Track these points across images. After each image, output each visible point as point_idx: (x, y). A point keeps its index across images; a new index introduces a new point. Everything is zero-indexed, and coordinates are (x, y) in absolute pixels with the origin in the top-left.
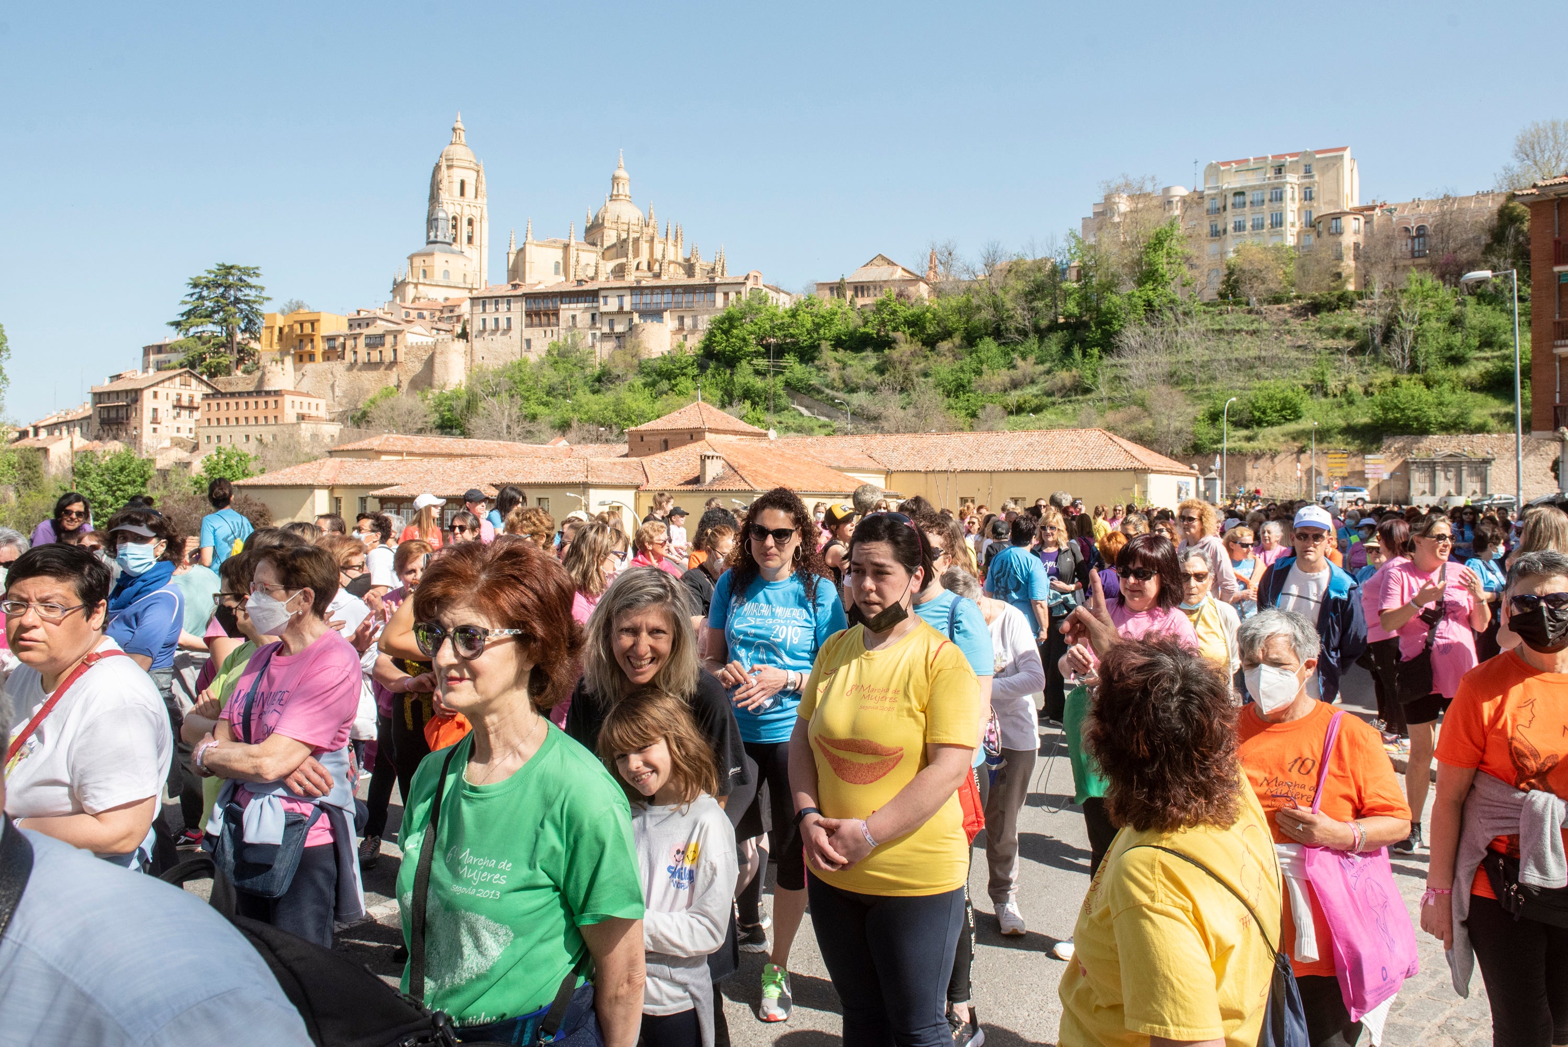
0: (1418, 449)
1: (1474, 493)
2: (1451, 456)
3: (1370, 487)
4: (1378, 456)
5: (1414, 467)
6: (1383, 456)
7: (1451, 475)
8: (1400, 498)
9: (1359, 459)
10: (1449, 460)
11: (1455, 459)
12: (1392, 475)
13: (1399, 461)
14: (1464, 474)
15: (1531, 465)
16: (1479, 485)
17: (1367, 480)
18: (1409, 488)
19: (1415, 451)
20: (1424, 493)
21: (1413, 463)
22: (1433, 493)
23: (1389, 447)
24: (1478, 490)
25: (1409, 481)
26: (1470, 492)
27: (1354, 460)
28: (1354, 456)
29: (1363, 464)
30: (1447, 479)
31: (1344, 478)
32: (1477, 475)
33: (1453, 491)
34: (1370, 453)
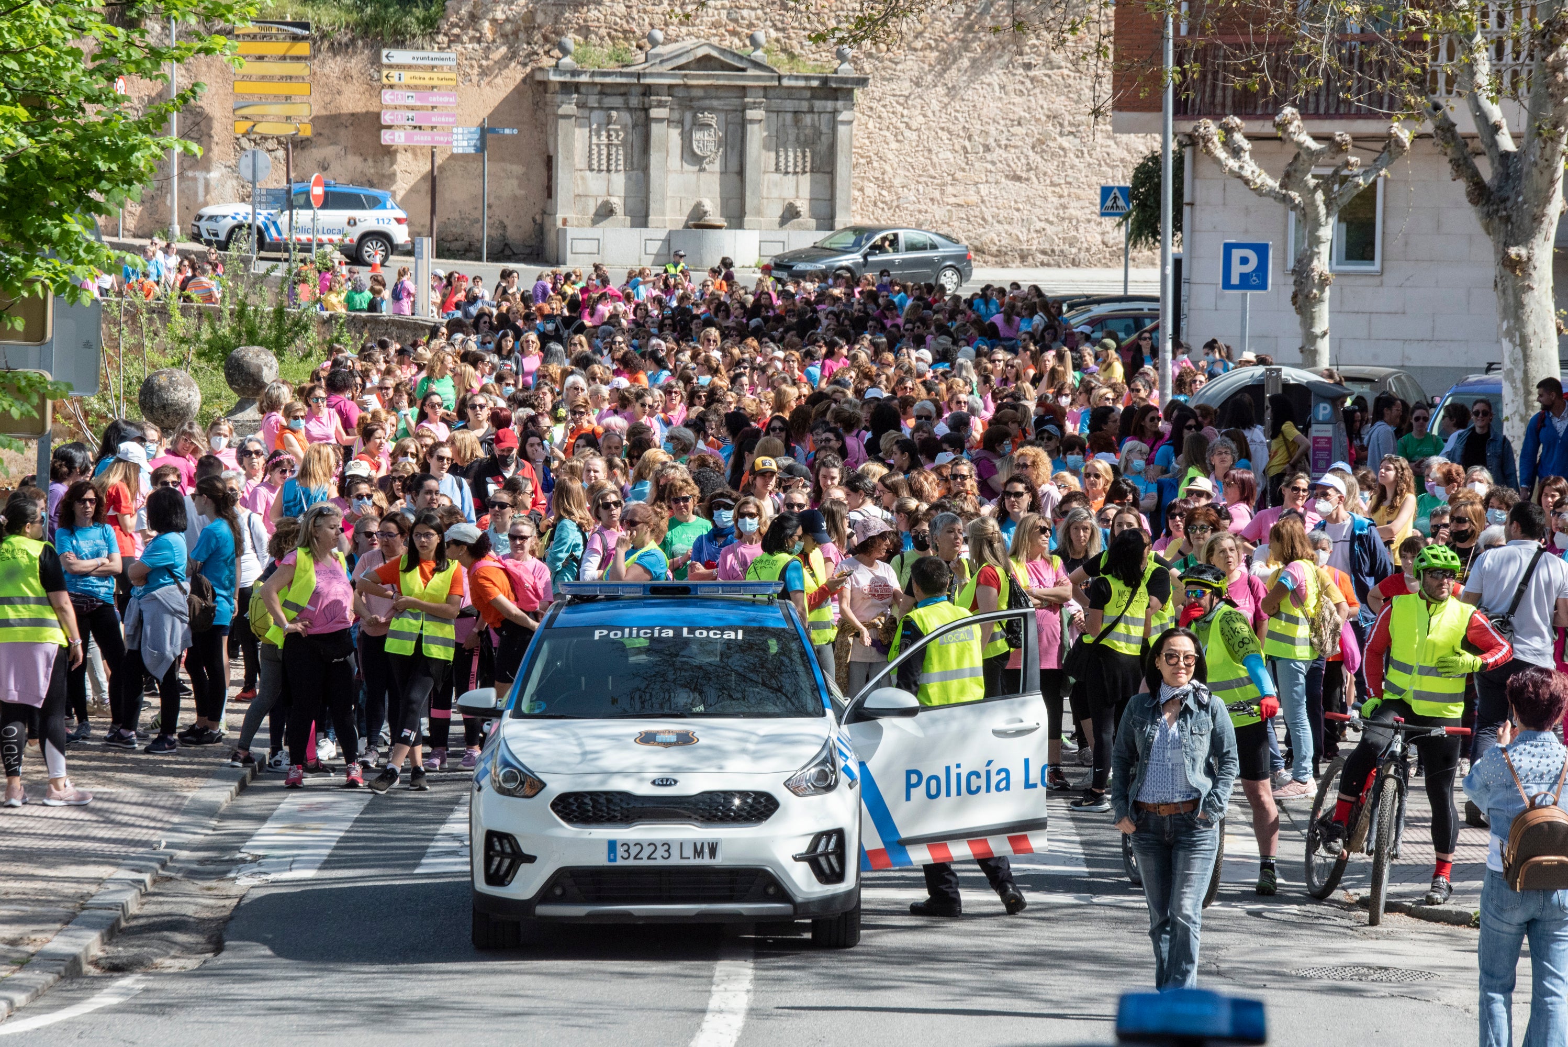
0: (584, 31)
1: (790, 214)
2: (705, 62)
3: (402, 186)
4: (430, 54)
5: (569, 107)
6: (451, 57)
7: (705, 141)
8: (516, 234)
9: (357, 63)
10: (700, 79)
11: (721, 79)
12: (485, 133)
13: (515, 74)
14: (756, 135)
15: (991, 108)
16: (805, 181)
17: (389, 152)
18: (549, 191)
19: (571, 39)
20: (605, 212)
21: (568, 88)
22: (640, 218)
23: (474, 18)
24: (803, 206)
25: (549, 162)
26: (775, 212)
27: (333, 66)
28: (337, 49)
29: (375, 87)
30: (691, 156)
31: (297, 144)
32: (803, 143)
33: (714, 216)
34: (400, 40)
